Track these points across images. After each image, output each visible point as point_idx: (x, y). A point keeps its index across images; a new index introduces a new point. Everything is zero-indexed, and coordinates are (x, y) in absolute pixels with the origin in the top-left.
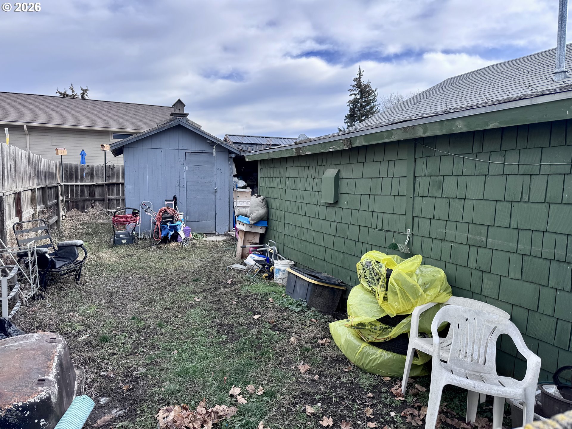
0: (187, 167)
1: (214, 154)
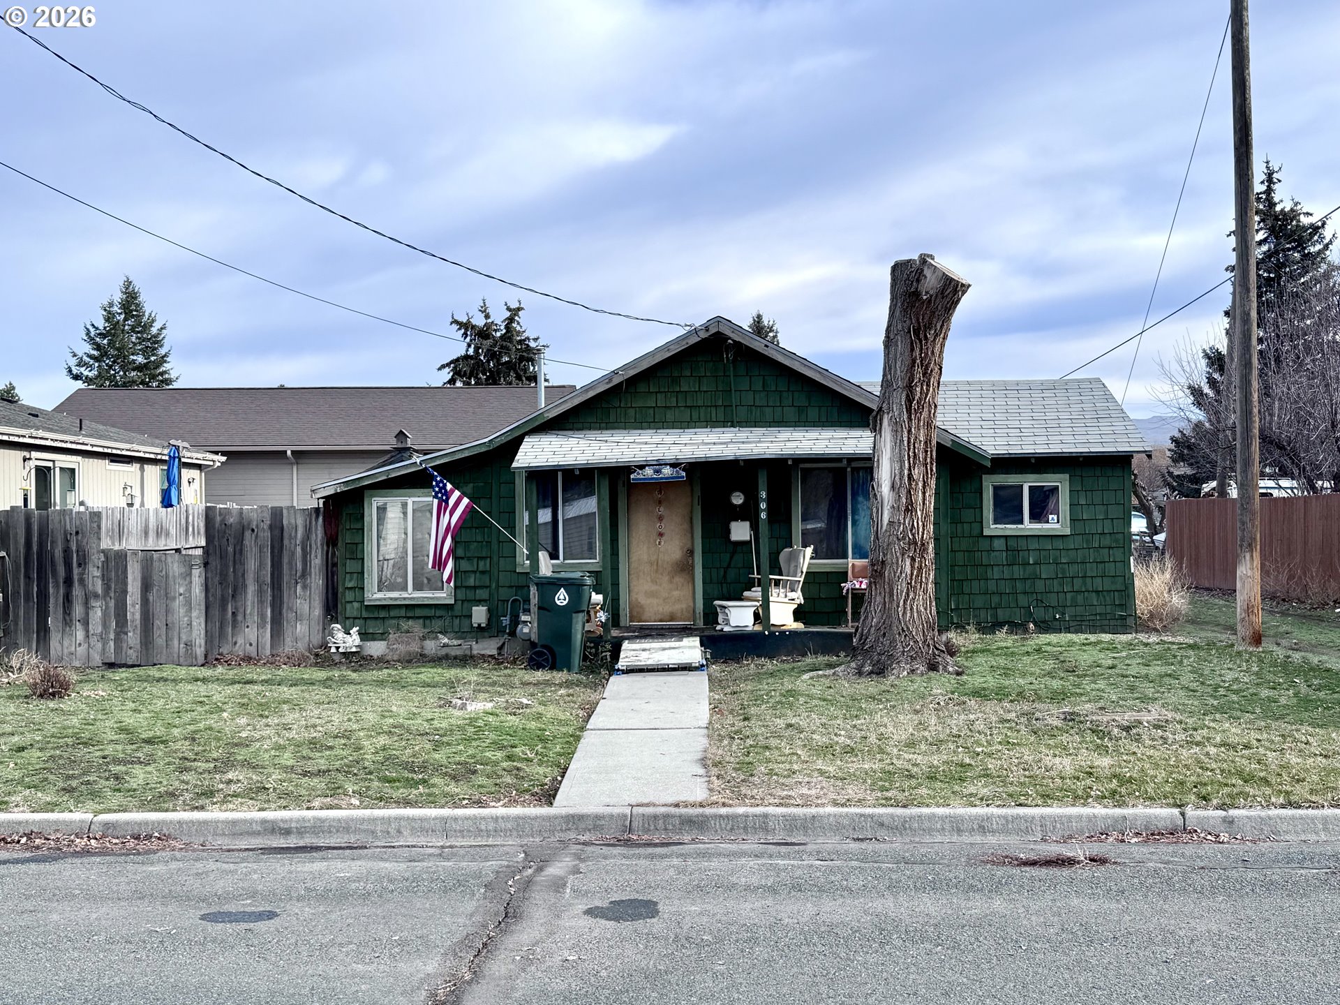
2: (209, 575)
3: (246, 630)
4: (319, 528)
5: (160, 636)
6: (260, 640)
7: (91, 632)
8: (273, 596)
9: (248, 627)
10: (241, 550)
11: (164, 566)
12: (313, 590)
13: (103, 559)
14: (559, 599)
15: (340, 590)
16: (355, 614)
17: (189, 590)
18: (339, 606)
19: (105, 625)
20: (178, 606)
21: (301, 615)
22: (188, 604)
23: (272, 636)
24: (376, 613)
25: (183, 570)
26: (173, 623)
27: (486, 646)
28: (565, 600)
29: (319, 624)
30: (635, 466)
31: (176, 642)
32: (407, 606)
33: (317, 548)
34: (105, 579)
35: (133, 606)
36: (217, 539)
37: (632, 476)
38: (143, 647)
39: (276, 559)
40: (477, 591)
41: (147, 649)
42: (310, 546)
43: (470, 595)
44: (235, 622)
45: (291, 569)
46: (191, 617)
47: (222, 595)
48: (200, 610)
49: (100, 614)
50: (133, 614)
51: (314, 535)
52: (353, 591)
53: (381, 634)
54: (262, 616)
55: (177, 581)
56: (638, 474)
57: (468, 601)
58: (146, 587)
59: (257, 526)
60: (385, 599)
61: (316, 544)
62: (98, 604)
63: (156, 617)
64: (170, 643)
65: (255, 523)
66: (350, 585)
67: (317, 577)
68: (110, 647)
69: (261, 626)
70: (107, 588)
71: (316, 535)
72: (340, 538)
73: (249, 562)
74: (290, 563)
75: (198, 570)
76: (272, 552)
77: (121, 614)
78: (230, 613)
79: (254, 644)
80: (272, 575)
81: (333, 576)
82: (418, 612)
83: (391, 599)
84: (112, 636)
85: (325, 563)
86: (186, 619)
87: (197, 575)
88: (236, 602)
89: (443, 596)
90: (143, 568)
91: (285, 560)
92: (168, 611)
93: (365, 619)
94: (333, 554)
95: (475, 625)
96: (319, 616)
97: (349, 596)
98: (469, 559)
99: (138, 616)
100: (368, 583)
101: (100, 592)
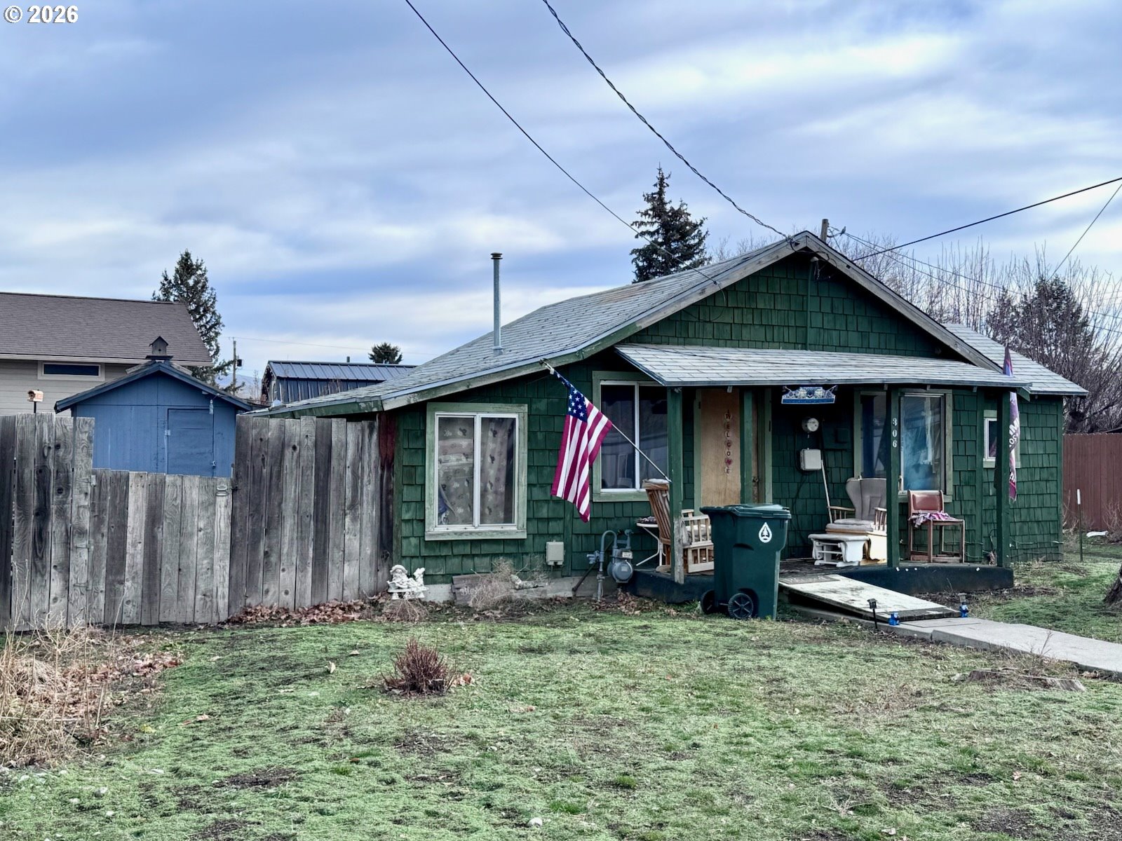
0: (169, 432)
1: (212, 411)
2: (238, 504)
3: (282, 574)
4: (373, 446)
5: (169, 584)
6: (298, 587)
7: (72, 582)
8: (317, 532)
9: (283, 570)
10: (279, 472)
11: (179, 493)
12: (364, 522)
13: (94, 483)
14: (763, 536)
15: (396, 522)
16: (413, 551)
17: (211, 523)
18: (395, 542)
19: (93, 572)
20: (195, 544)
21: (350, 554)
22: (210, 543)
23: (313, 582)
24: (437, 550)
25: (205, 498)
26: (188, 567)
27: (560, 588)
28: (768, 536)
29: (371, 565)
30: (788, 386)
31: (191, 593)
32: (472, 542)
33: (370, 472)
34: (97, 510)
35: (134, 545)
36: (249, 458)
37: (784, 397)
38: (146, 600)
39: (321, 484)
40: (550, 524)
41: (151, 603)
42: (363, 468)
43: (543, 528)
44: (267, 565)
45: (339, 497)
46: (212, 559)
47: (253, 530)
48: (224, 549)
49: (86, 558)
50: (133, 556)
51: (367, 455)
52: (410, 524)
53: (443, 575)
54: (303, 557)
55: (196, 512)
56: (791, 395)
57: (541, 535)
58: (154, 518)
59: (300, 443)
60: (448, 534)
61: (369, 466)
62: (85, 543)
63: (165, 560)
64: (182, 593)
65: (297, 439)
66: (406, 516)
67: (370, 507)
68: (98, 601)
69: (300, 569)
70: (98, 521)
71: (370, 455)
72: (396, 460)
73: (289, 487)
74: (338, 490)
75: (225, 499)
76: (317, 475)
77: (117, 556)
78: (262, 553)
79: (291, 592)
80: (316, 504)
81: (388, 506)
82: (486, 549)
83: (456, 533)
84: (102, 587)
85: (378, 489)
86: (205, 562)
87: (223, 504)
88: (270, 539)
89: (515, 529)
90: (150, 495)
91: (333, 485)
92: (182, 551)
93: (424, 557)
94: (389, 479)
95: (551, 563)
96: (371, 555)
97: (406, 530)
98: (542, 486)
99: (140, 559)
100: (430, 515)
101: (87, 527)
